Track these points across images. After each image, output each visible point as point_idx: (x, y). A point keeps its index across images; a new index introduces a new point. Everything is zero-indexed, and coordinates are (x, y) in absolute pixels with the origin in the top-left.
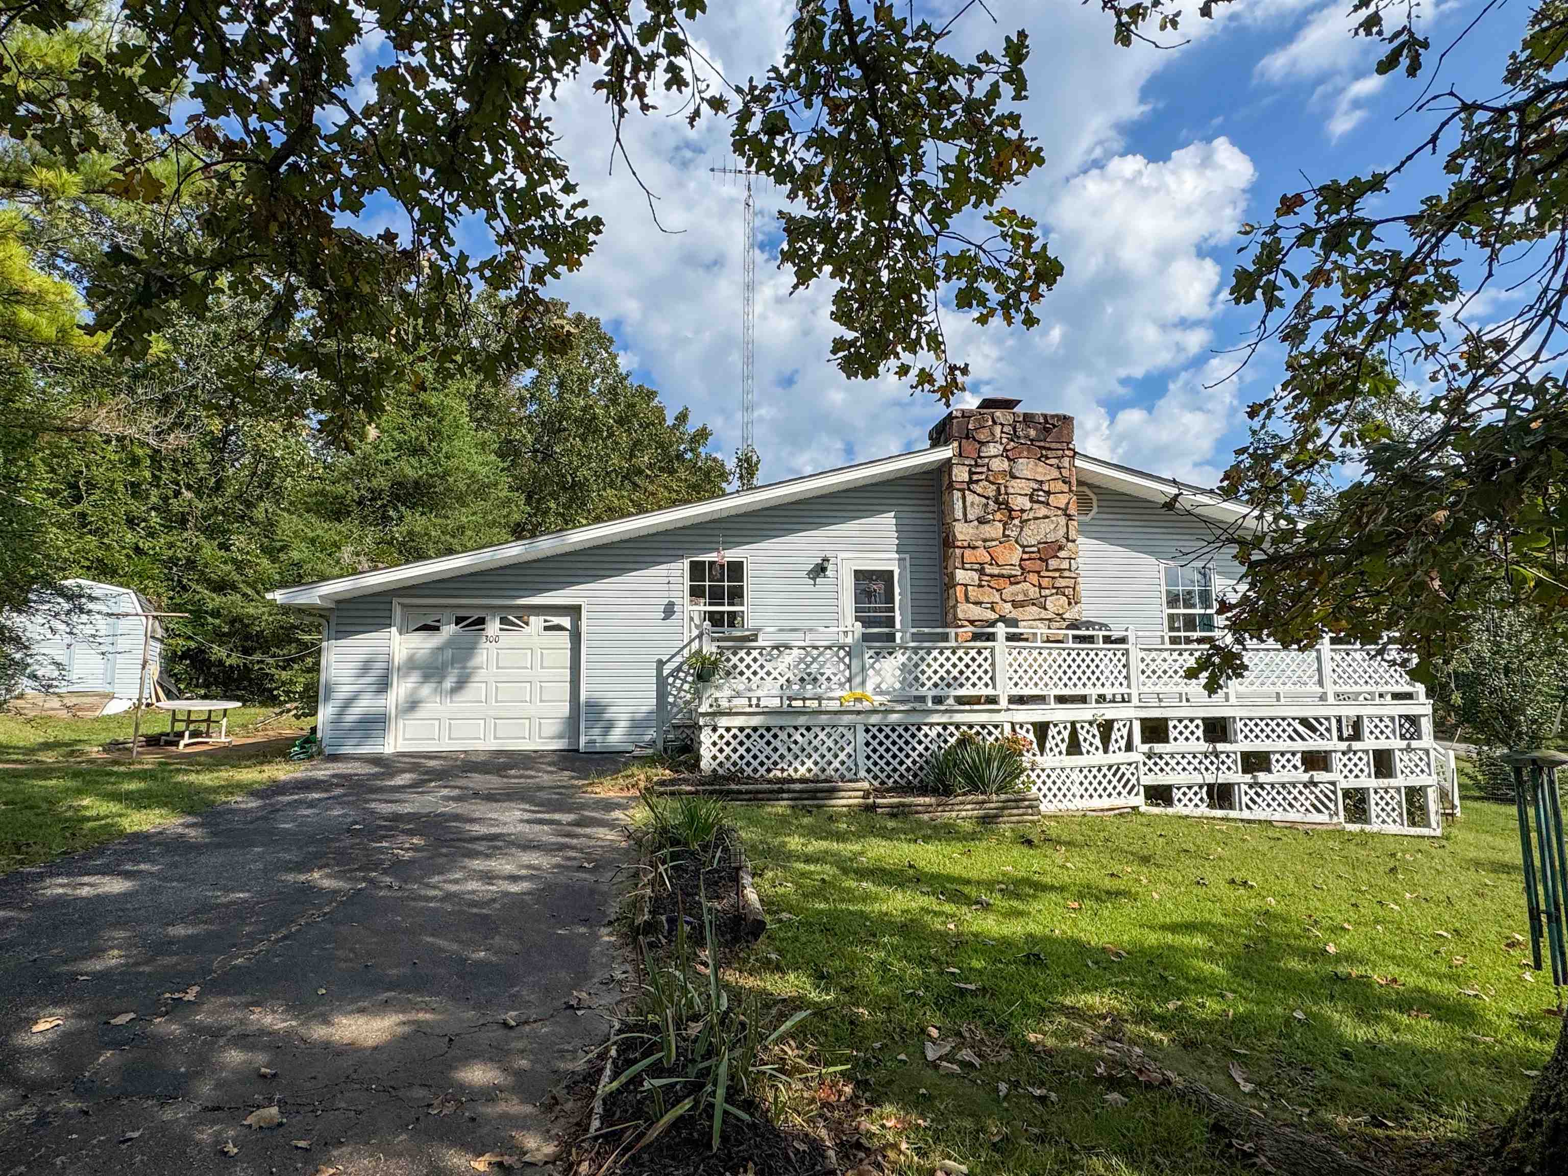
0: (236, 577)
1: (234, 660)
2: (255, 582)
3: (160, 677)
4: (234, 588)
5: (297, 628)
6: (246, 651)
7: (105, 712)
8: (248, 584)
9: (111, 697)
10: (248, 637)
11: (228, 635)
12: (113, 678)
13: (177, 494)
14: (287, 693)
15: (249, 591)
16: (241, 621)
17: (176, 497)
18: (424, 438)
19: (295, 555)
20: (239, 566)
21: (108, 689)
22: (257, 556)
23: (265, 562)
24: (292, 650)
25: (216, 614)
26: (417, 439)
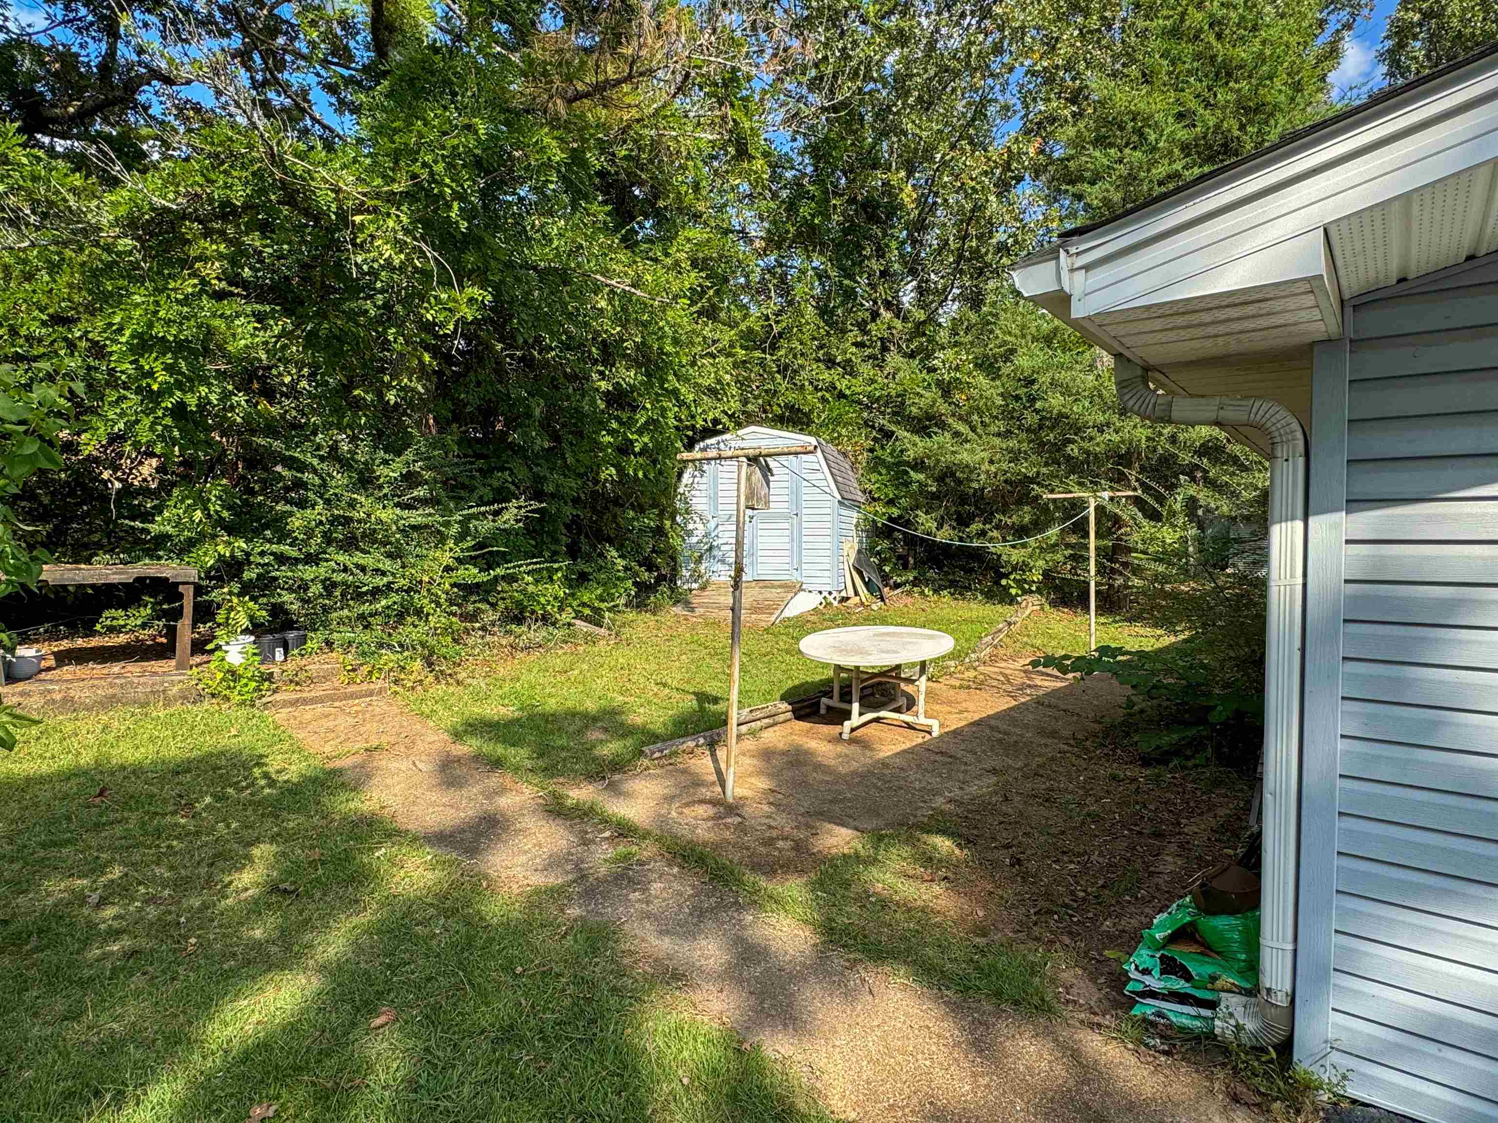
0: (943, 407)
1: (944, 536)
2: (969, 414)
3: (858, 560)
4: (943, 426)
5: (1032, 480)
6: (963, 521)
7: (787, 613)
8: (961, 418)
9: (795, 588)
10: (963, 499)
11: (934, 496)
12: (800, 563)
13: (875, 315)
14: (1019, 583)
15: (962, 428)
16: (953, 474)
17: (874, 320)
18: (1232, 125)
19: (1023, 361)
20: (946, 390)
21: (795, 577)
22: (969, 374)
23: (982, 380)
24: (1026, 515)
25: (919, 465)
26: (1217, 127)
